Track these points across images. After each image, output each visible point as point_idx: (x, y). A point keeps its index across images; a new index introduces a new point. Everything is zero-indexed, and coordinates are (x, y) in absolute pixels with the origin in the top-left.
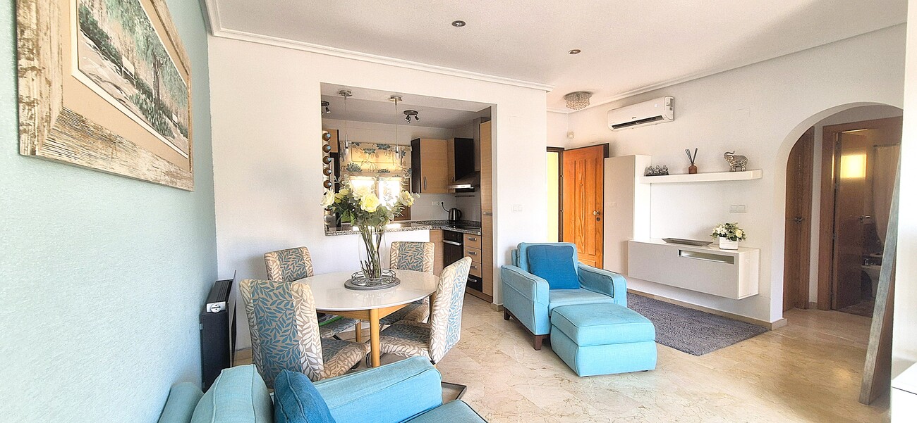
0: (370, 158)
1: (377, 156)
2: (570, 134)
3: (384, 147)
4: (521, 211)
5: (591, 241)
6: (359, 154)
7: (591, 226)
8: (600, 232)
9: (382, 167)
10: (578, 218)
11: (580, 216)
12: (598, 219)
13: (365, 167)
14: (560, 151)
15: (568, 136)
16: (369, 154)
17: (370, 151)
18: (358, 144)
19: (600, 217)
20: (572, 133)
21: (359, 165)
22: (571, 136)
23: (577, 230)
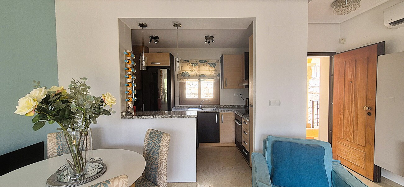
0: (195, 68)
1: (199, 67)
2: (342, 40)
3: (202, 62)
4: (279, 105)
5: (361, 132)
6: (189, 66)
7: (361, 119)
8: (371, 127)
9: (202, 73)
10: (347, 111)
11: (349, 109)
12: (369, 114)
13: (192, 73)
14: (331, 55)
15: (340, 42)
16: (195, 66)
17: (194, 64)
18: (188, 61)
19: (371, 112)
20: (344, 39)
21: (189, 72)
22: (342, 41)
23: (345, 121)
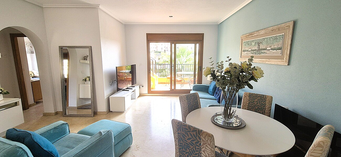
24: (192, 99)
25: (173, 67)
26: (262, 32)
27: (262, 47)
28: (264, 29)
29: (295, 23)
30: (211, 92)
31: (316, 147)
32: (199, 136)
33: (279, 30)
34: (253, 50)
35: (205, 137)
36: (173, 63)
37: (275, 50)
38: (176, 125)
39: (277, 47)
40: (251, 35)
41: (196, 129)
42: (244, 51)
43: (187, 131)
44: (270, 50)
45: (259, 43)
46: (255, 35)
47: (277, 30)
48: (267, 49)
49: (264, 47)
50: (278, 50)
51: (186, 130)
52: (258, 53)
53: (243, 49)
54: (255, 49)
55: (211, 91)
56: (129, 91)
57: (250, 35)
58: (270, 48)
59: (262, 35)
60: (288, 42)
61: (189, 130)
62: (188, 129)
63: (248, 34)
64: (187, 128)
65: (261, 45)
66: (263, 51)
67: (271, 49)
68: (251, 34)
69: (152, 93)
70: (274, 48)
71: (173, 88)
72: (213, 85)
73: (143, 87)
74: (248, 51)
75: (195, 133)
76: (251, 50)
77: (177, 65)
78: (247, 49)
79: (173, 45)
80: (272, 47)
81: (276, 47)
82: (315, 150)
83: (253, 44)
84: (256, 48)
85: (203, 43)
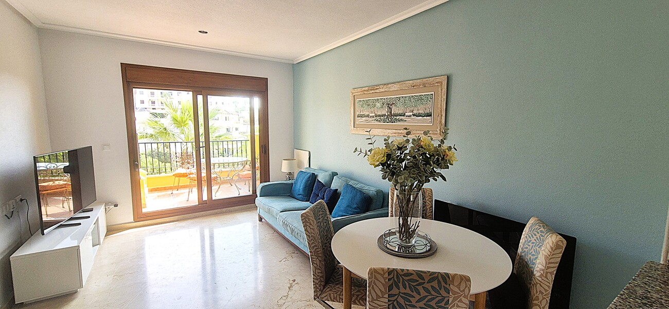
24: (320, 217)
25: (201, 149)
26: (395, 87)
27: (395, 110)
28: (398, 82)
29: (449, 79)
30: (300, 195)
31: (555, 250)
32: (447, 286)
33: (425, 87)
34: (379, 116)
35: (459, 287)
36: (202, 139)
37: (421, 117)
38: (385, 279)
39: (423, 113)
40: (374, 90)
41: (436, 275)
42: (361, 116)
43: (417, 285)
44: (412, 117)
45: (389, 104)
46: (382, 90)
47: (421, 86)
48: (406, 114)
49: (401, 112)
50: (425, 117)
51: (412, 283)
52: (390, 120)
53: (357, 113)
54: (383, 113)
55: (300, 193)
56: (80, 224)
57: (371, 90)
58: (411, 114)
59: (394, 92)
60: (441, 106)
61: (421, 281)
62: (418, 279)
63: (367, 88)
64: (415, 277)
65: (393, 108)
66: (398, 117)
67: (414, 115)
68: (373, 88)
69: (148, 218)
70: (419, 113)
71: (205, 198)
72: (304, 181)
73: (116, 206)
74: (368, 116)
75: (435, 284)
76: (374, 114)
77: (211, 143)
78: (367, 113)
79: (200, 98)
80: (415, 112)
81: (421, 112)
82: (553, 255)
83: (378, 105)
84: (385, 111)
85: (266, 96)
